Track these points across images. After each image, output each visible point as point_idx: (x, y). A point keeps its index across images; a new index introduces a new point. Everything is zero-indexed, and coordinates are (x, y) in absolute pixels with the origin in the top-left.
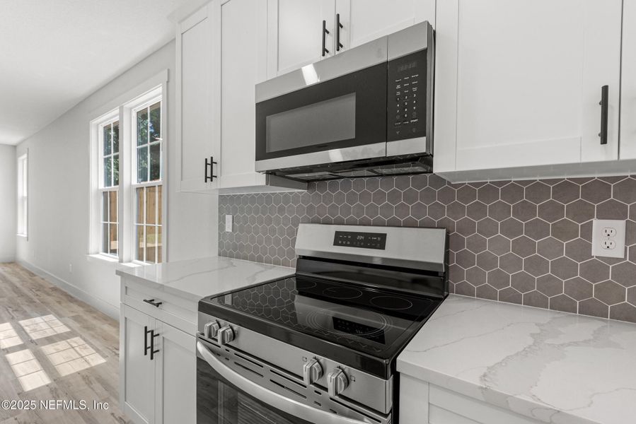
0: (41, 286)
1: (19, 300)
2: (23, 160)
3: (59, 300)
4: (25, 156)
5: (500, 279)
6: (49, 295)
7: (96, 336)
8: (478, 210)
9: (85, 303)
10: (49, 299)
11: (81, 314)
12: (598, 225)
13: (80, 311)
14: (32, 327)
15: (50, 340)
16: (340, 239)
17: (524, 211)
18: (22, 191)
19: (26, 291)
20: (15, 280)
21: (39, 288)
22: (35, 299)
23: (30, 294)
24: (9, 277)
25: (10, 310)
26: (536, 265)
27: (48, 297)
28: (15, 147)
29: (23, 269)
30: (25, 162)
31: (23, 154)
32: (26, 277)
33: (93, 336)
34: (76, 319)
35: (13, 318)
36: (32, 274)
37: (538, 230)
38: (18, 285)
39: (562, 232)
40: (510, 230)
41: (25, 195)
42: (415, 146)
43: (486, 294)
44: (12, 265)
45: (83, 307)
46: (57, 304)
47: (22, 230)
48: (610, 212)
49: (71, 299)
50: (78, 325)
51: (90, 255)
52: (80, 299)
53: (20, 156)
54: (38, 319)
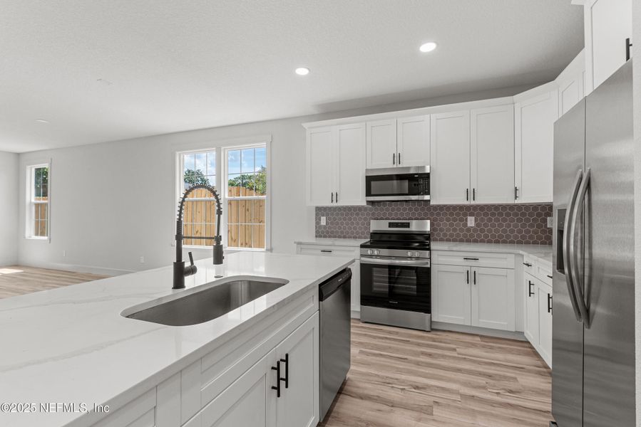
5: (445, 235)
8: (438, 214)
12: (469, 218)
16: (391, 225)
17: (451, 214)
26: (455, 230)
28: (18, 155)
37: (455, 220)
39: (461, 220)
40: (448, 220)
42: (427, 197)
43: (441, 240)
48: (471, 215)
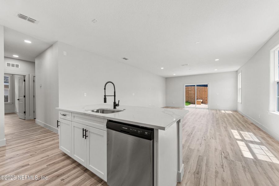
0: (247, 121)
1: (239, 124)
2: (240, 75)
3: (254, 128)
4: (241, 73)
6: (250, 125)
7: (274, 149)
9: (267, 134)
10: (250, 127)
11: (265, 137)
13: (265, 136)
14: (245, 135)
15: (252, 142)
18: (240, 86)
19: (241, 122)
20: (237, 117)
21: (246, 122)
22: (245, 125)
23: (243, 123)
24: (235, 116)
25: (237, 126)
27: (250, 126)
28: (237, 71)
29: (240, 114)
30: (241, 76)
31: (240, 73)
32: (241, 117)
33: (272, 149)
34: (263, 138)
35: (238, 129)
36: (243, 116)
38: (238, 119)
41: (240, 87)
44: (236, 112)
45: (266, 134)
46: (254, 130)
47: (239, 100)
49: (260, 129)
50: (264, 141)
51: (270, 112)
52: (264, 130)
53: (239, 74)
54: (247, 133)
